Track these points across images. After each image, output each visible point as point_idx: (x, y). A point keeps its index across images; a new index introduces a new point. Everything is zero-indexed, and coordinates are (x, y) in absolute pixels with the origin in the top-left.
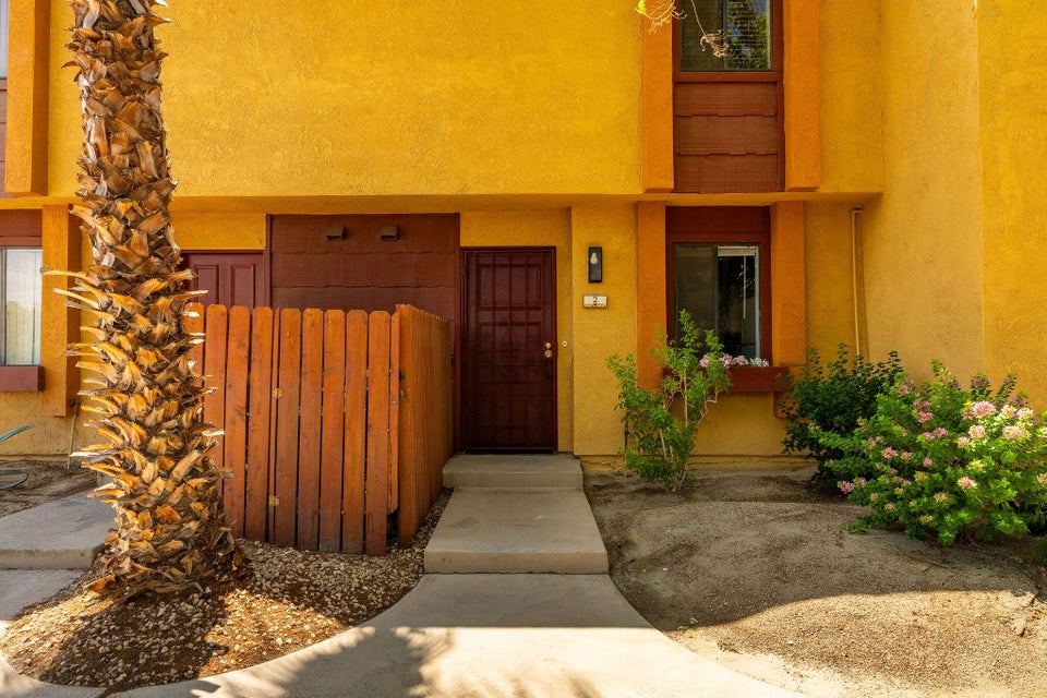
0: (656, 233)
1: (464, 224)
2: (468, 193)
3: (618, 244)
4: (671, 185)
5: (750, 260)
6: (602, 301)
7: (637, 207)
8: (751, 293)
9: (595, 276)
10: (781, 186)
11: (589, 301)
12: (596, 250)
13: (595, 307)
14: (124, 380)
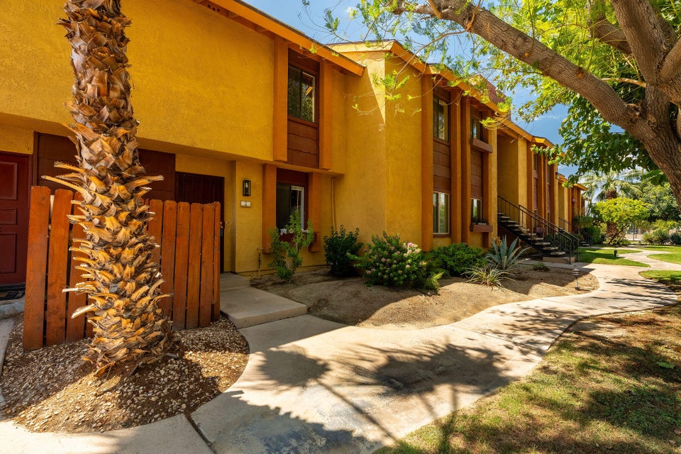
0: (272, 178)
1: (177, 160)
2: (196, 146)
3: (256, 180)
4: (286, 160)
5: (300, 192)
6: (249, 204)
7: (264, 166)
8: (300, 204)
9: (246, 193)
10: (318, 166)
11: (243, 203)
12: (246, 181)
13: (246, 207)
14: (118, 240)
